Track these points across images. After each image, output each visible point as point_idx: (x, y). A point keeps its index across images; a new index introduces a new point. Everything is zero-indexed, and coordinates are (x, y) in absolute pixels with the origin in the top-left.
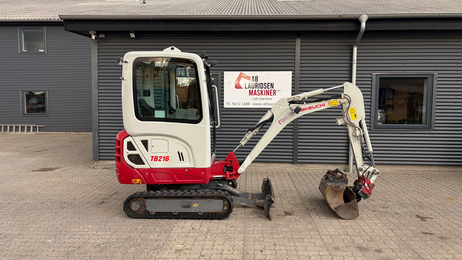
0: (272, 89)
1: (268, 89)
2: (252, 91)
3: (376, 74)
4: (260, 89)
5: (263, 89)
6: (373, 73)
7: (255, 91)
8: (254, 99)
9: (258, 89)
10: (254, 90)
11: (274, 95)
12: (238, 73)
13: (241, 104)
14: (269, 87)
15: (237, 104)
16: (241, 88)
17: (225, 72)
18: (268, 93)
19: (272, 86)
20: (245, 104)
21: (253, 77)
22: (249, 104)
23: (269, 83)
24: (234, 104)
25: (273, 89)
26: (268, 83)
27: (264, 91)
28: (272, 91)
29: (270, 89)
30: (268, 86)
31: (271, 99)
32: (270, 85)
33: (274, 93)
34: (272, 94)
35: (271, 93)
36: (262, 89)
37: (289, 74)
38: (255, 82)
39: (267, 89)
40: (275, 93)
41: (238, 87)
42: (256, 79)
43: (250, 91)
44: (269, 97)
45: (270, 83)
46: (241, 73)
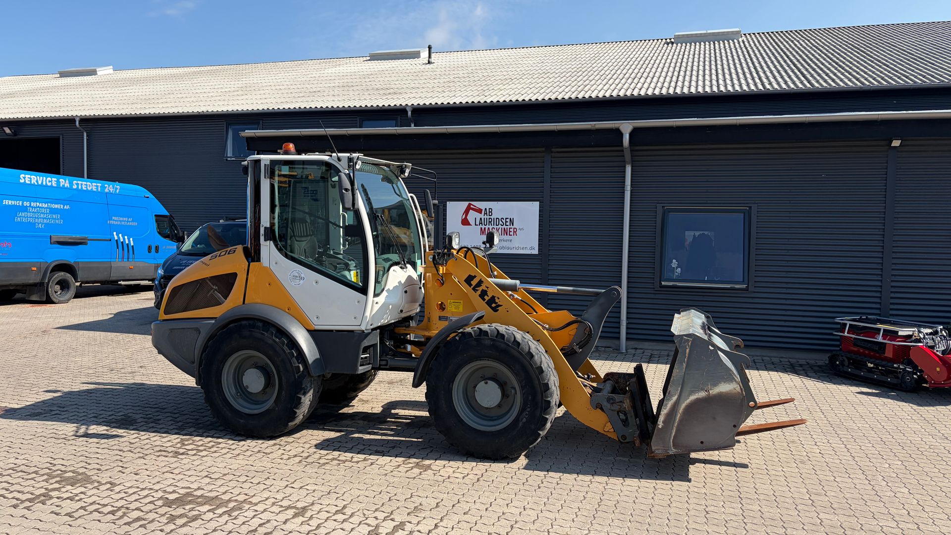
0: (511, 226)
1: (506, 227)
2: (485, 228)
4: (495, 227)
5: (500, 226)
7: (489, 228)
9: (493, 226)
10: (487, 227)
11: (514, 235)
12: (466, 204)
14: (507, 224)
16: (470, 225)
17: (448, 202)
18: (505, 232)
19: (512, 222)
21: (486, 209)
23: (508, 218)
25: (513, 227)
26: (506, 218)
27: (500, 229)
28: (511, 230)
29: (508, 227)
30: (506, 222)
31: (511, 241)
32: (508, 220)
33: (514, 232)
34: (512, 233)
35: (510, 232)
36: (498, 227)
37: (536, 205)
38: (488, 217)
39: (504, 226)
40: (516, 232)
41: (465, 222)
42: (489, 212)
43: (481, 228)
44: (508, 237)
46: (470, 204)
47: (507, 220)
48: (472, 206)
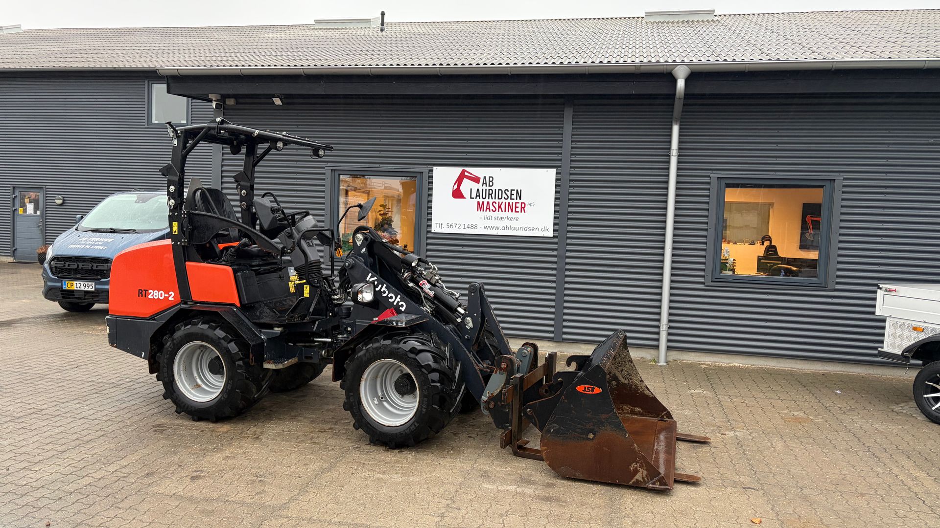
0: (518, 200)
1: (511, 201)
2: (483, 203)
3: (718, 178)
4: (497, 201)
5: (503, 200)
6: (711, 175)
7: (488, 203)
8: (486, 218)
9: (494, 200)
10: (486, 201)
11: (521, 212)
12: (459, 170)
13: (462, 226)
14: (513, 197)
15: (454, 226)
17: (435, 168)
18: (510, 208)
19: (519, 194)
20: (470, 227)
21: (485, 177)
22: (476, 226)
23: (514, 190)
24: (451, 226)
25: (520, 201)
26: (511, 190)
27: (504, 204)
28: (518, 205)
29: (514, 201)
30: (511, 194)
31: (517, 219)
33: (522, 208)
34: (519, 209)
35: (516, 207)
36: (501, 201)
37: (550, 175)
38: (488, 188)
39: (509, 200)
40: (524, 208)
41: (457, 194)
42: (490, 181)
43: (478, 203)
44: (514, 215)
45: (516, 190)
46: (464, 171)
47: (513, 192)
48: (466, 174)
